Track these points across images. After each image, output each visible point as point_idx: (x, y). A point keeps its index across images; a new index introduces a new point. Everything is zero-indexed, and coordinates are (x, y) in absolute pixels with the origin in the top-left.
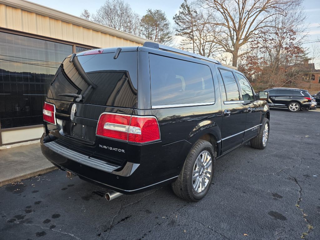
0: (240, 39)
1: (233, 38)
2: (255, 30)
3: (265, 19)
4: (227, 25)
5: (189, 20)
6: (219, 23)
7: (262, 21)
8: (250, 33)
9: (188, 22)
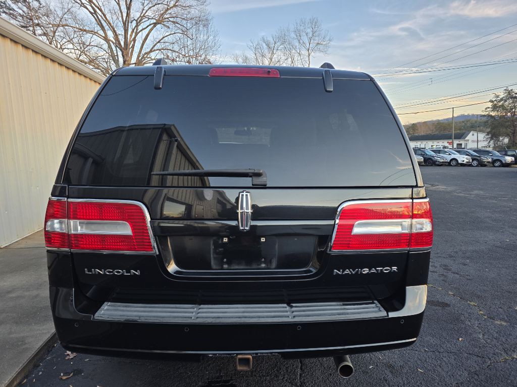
0: (129, 63)
1: (118, 60)
2: (151, 51)
3: (164, 37)
4: (104, 35)
5: (24, 11)
6: (87, 29)
7: (161, 40)
8: (144, 55)
9: (21, 15)
